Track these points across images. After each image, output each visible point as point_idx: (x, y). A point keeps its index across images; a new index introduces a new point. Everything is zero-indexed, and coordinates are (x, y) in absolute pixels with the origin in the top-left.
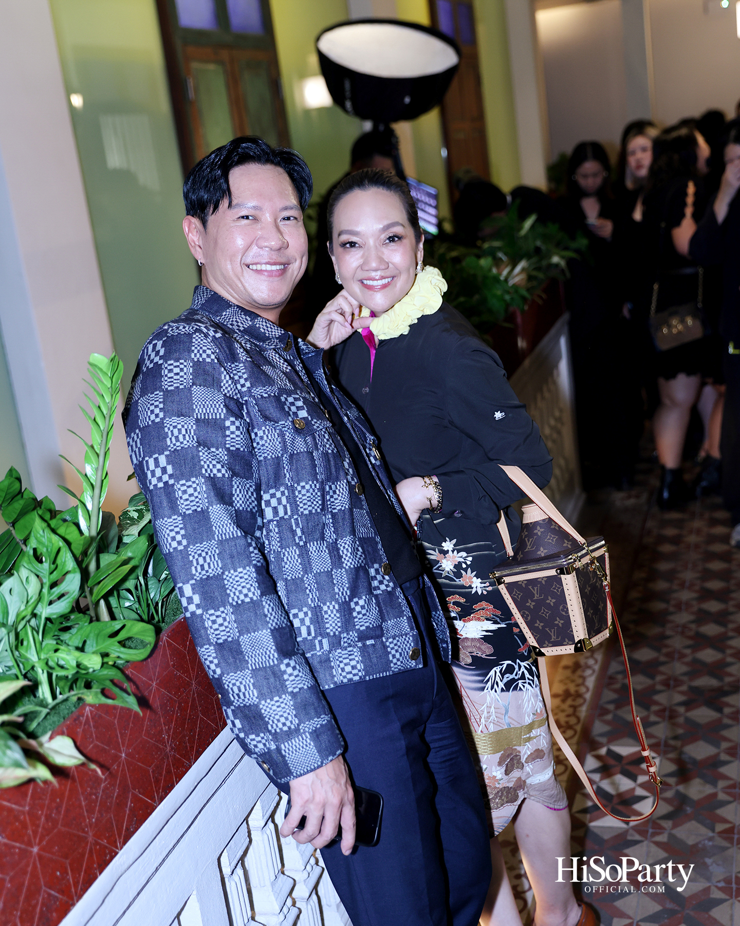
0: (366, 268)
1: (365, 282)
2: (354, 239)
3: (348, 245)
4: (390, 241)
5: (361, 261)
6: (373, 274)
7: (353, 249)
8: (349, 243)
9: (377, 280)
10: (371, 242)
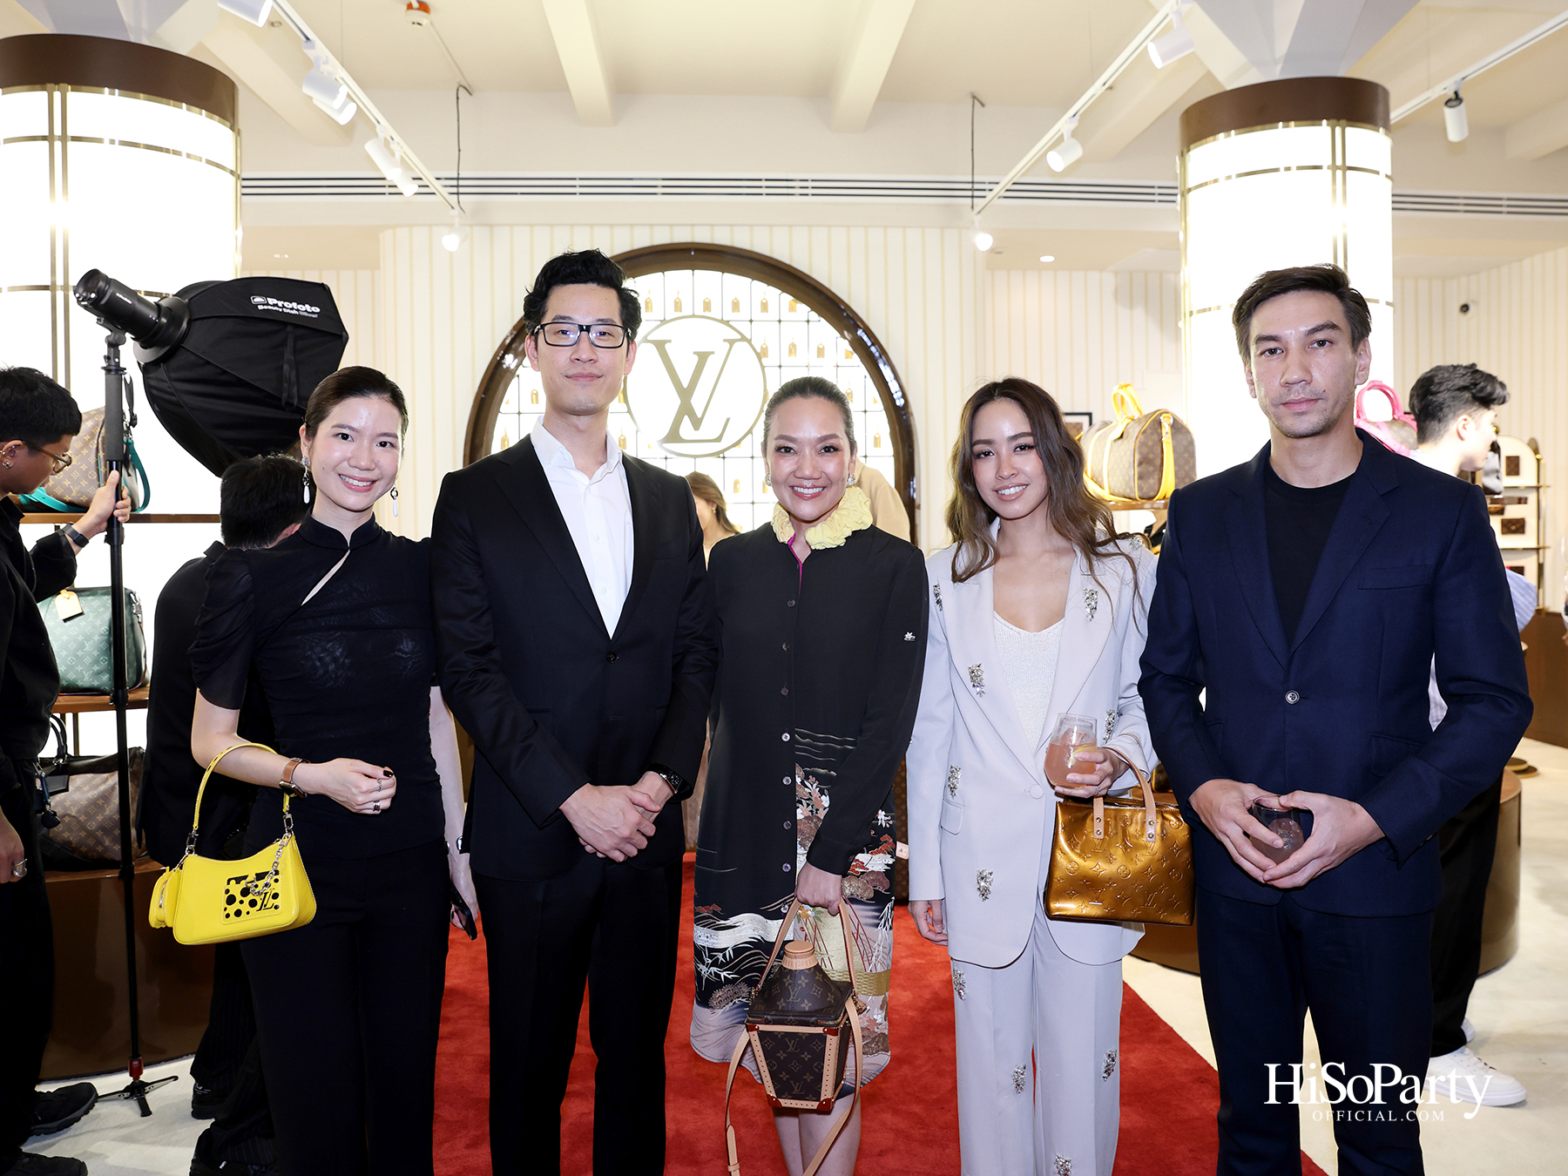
0: (799, 475)
1: (796, 489)
2: (790, 445)
3: (783, 450)
7: (787, 454)
8: (784, 447)
9: (808, 488)
10: (808, 449)
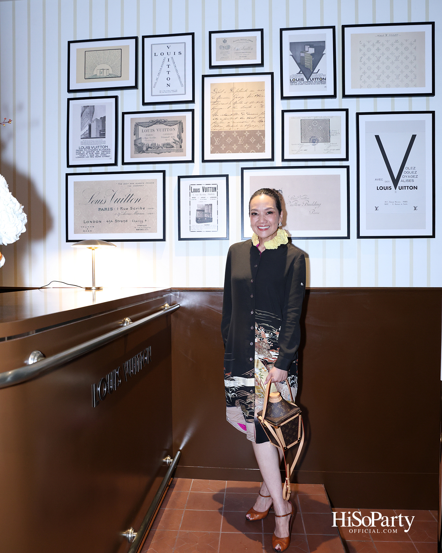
1: (259, 227)
4: (269, 214)
5: (258, 220)
6: (262, 225)
8: (254, 213)
10: (262, 213)
